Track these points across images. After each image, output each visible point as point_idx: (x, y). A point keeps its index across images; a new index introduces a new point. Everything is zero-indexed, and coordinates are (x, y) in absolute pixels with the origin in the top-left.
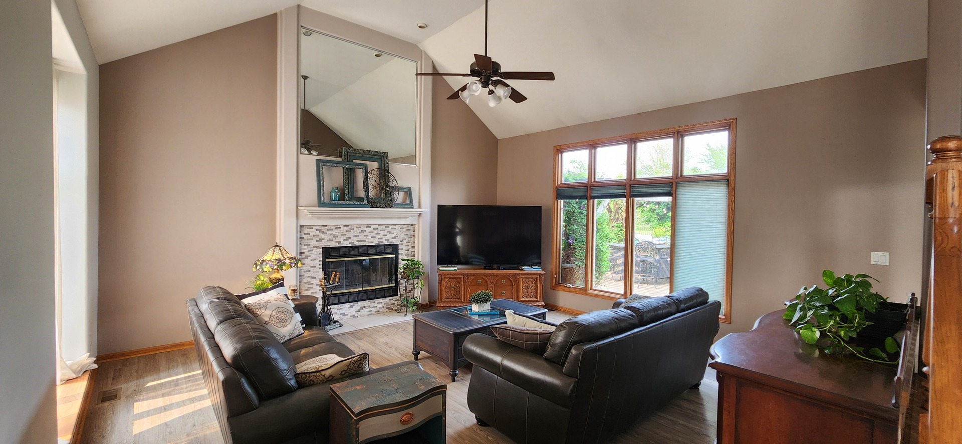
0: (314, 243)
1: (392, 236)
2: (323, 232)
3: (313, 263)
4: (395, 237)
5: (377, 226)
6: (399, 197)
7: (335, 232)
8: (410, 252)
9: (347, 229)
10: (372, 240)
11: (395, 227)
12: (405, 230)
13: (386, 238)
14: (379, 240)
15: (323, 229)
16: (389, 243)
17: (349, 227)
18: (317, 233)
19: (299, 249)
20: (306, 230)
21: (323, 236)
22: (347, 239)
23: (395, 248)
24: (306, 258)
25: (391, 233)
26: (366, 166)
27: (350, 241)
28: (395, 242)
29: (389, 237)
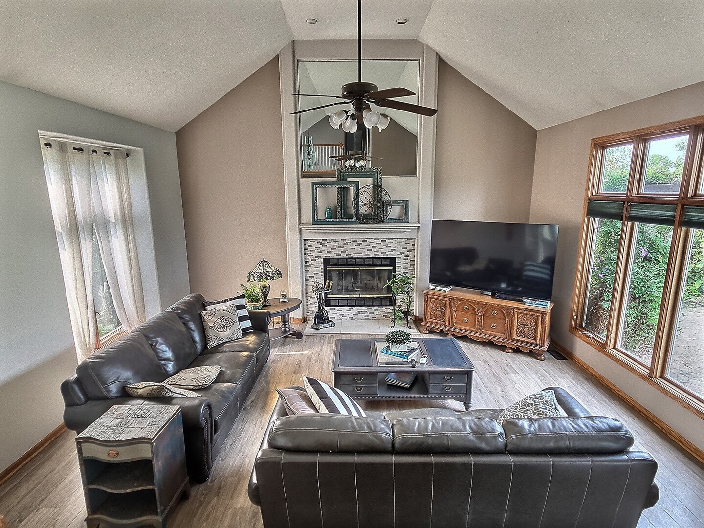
0: (315, 254)
1: (389, 249)
2: (323, 245)
3: (316, 271)
4: (392, 251)
5: (373, 240)
6: (395, 211)
7: (333, 244)
8: (408, 266)
9: (345, 242)
10: (368, 252)
11: (392, 241)
12: (403, 243)
13: (382, 251)
14: (375, 253)
15: (323, 242)
16: (385, 256)
17: (346, 241)
18: (319, 245)
19: (303, 259)
20: (309, 243)
21: (323, 248)
22: (345, 251)
23: (392, 261)
24: (310, 266)
25: (387, 247)
26: (357, 184)
27: (347, 253)
28: (391, 255)
29: (386, 250)
